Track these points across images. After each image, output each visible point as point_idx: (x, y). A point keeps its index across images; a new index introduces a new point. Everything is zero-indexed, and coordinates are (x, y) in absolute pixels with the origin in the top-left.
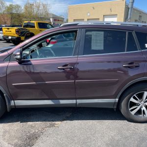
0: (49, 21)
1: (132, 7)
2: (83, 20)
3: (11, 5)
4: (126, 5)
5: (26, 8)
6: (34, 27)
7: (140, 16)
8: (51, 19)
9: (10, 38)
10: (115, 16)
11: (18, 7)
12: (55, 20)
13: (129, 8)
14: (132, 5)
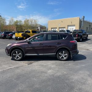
0: (38, 29)
1: (83, 21)
2: (56, 28)
3: (17, 21)
5: (25, 22)
6: (30, 32)
7: (90, 25)
8: (39, 28)
9: (19, 38)
11: (21, 21)
12: (41, 28)
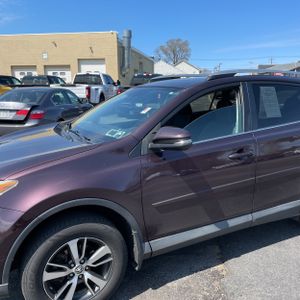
1: (129, 47)
2: (34, 67)
4: (118, 42)
7: (141, 63)
10: (101, 61)
13: (123, 48)
14: (129, 42)
